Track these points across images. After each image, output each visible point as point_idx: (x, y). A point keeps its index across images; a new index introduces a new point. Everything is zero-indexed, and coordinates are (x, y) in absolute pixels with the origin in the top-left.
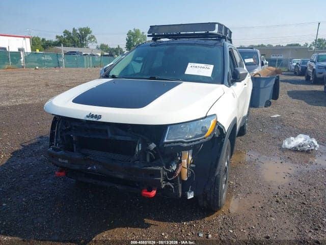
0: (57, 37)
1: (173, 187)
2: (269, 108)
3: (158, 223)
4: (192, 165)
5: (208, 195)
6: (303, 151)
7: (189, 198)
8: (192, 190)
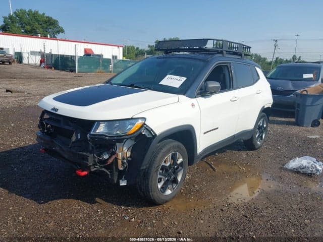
0: (149, 46)
1: (109, 173)
2: (316, 128)
3: (103, 202)
4: (129, 159)
5: (142, 187)
6: (304, 174)
7: (121, 185)
8: (125, 179)
